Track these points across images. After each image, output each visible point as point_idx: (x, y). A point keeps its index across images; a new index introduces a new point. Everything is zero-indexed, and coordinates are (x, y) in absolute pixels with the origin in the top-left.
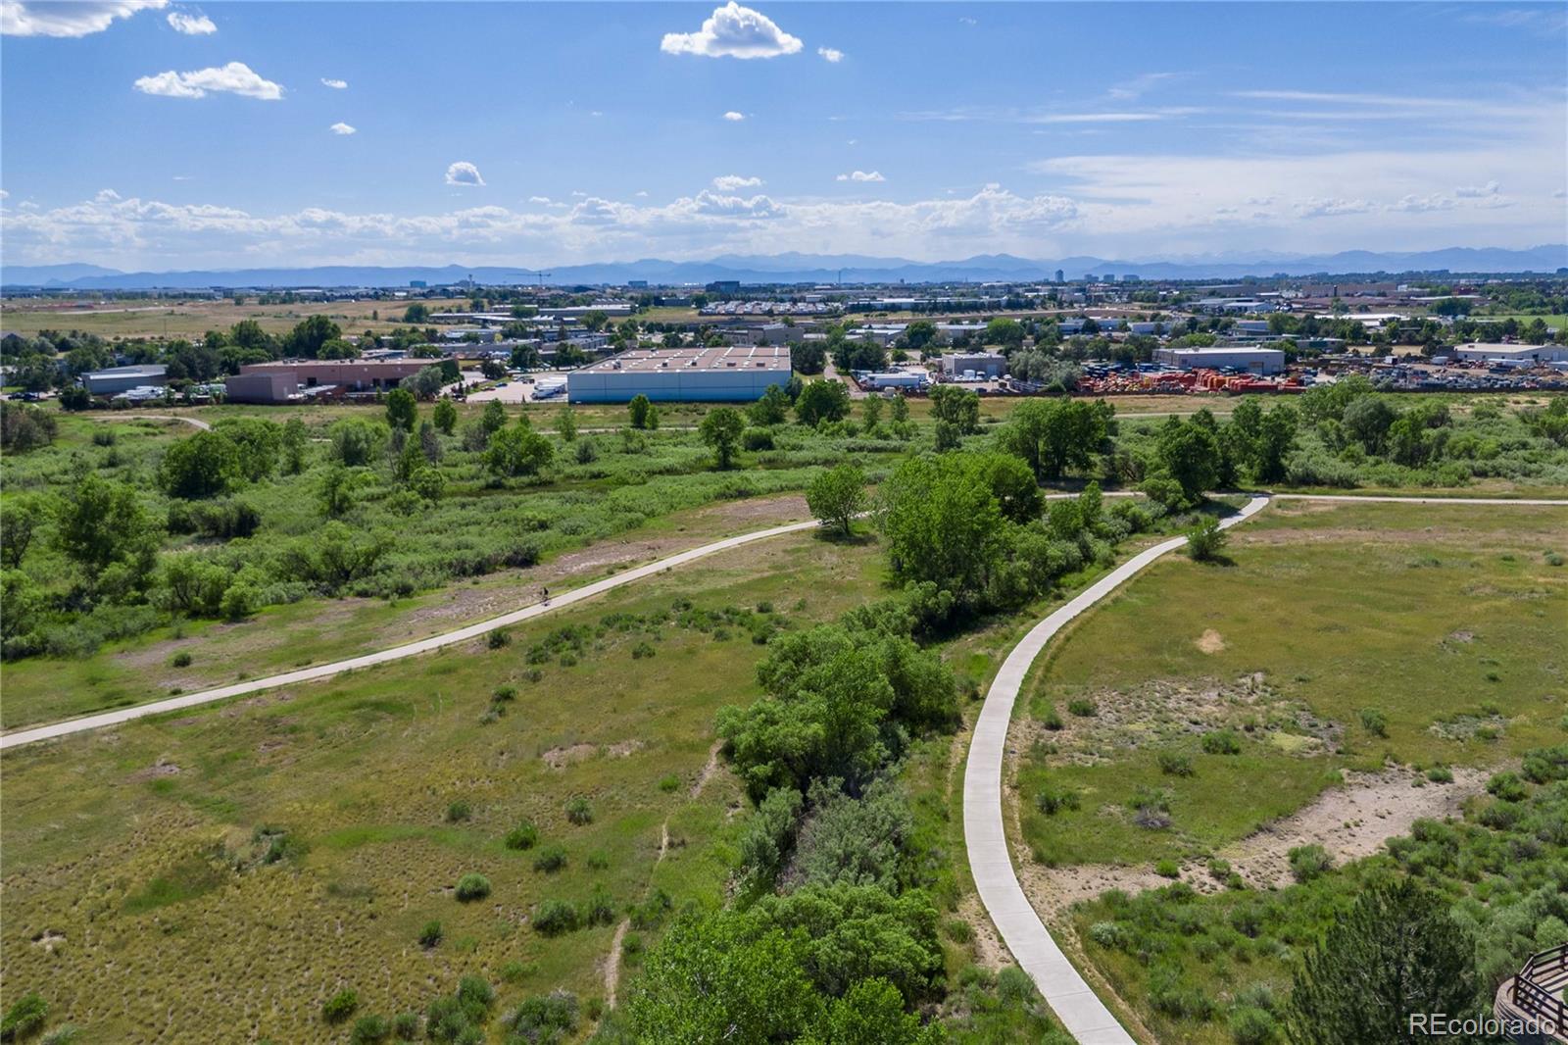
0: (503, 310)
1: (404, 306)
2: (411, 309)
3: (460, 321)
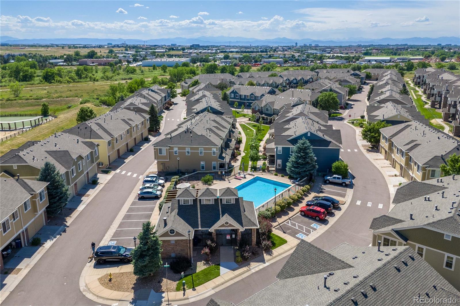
0: (133, 51)
1: (108, 50)
2: (110, 50)
3: (122, 53)
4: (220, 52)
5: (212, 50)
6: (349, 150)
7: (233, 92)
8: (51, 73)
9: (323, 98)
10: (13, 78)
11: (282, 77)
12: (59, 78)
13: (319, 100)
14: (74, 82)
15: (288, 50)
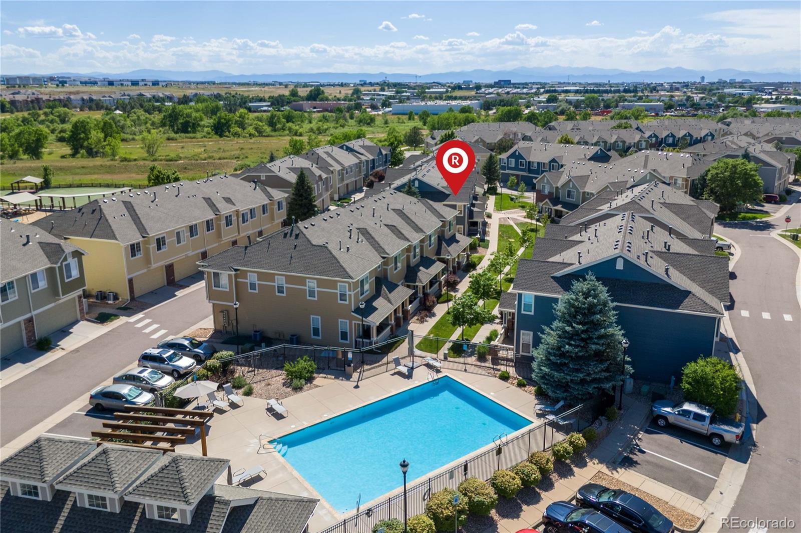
0: (393, 91)
1: (353, 89)
3: (372, 95)
4: (544, 91)
5: (532, 88)
6: (766, 316)
7: (513, 155)
8: (225, 119)
9: (717, 174)
10: (167, 128)
11: (641, 130)
12: (239, 130)
13: (709, 177)
14: (259, 136)
15: (680, 88)
